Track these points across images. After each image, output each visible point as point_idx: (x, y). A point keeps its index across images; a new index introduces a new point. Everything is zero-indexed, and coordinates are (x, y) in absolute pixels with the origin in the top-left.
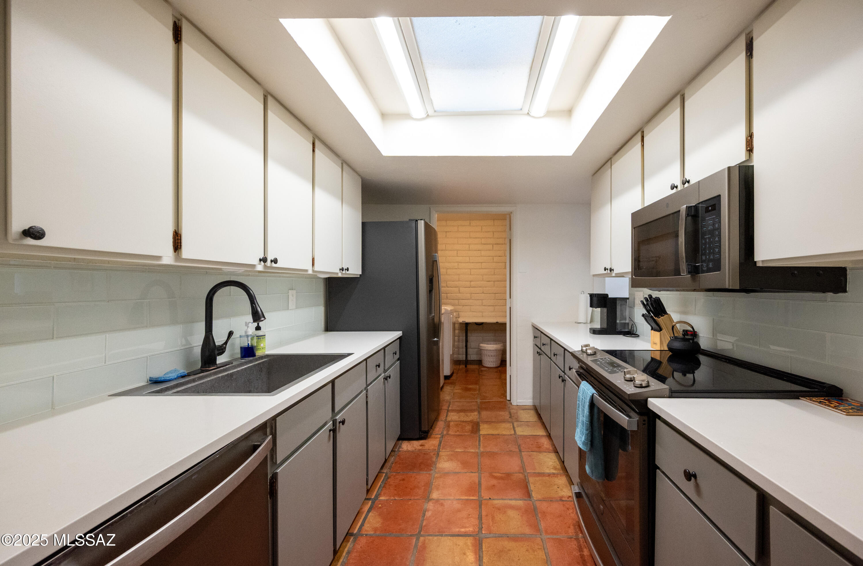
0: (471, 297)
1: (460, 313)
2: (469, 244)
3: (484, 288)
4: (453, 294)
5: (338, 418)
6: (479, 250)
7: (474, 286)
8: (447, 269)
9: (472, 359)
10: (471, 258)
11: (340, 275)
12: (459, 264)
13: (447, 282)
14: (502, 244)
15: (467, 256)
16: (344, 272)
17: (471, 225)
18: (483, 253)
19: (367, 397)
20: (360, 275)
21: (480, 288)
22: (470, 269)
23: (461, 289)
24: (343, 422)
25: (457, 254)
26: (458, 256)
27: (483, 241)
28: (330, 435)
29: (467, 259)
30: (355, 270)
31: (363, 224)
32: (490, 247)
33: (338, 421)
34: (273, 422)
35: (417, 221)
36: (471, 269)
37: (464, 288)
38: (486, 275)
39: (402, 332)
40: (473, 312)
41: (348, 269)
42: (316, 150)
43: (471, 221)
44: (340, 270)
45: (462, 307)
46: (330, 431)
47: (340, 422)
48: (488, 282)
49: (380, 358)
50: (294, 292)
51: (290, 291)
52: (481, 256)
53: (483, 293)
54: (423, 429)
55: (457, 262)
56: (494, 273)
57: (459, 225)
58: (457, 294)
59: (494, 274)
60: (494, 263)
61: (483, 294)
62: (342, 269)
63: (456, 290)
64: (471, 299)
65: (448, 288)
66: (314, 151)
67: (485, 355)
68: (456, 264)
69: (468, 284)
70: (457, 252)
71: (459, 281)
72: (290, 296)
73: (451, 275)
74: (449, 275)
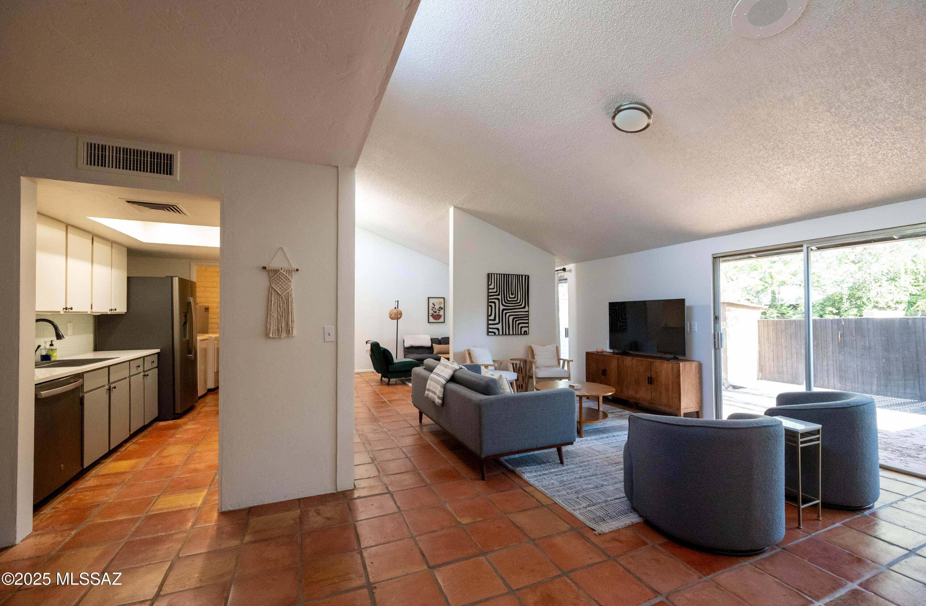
5: (112, 386)
11: (109, 313)
16: (113, 311)
19: (130, 382)
20: (125, 312)
24: (115, 388)
28: (107, 392)
30: (122, 309)
31: (129, 279)
33: (112, 387)
34: (82, 376)
35: (172, 277)
39: (159, 350)
41: (116, 310)
42: (94, 243)
44: (110, 310)
46: (107, 389)
47: (113, 388)
49: (140, 362)
50: (72, 324)
51: (69, 324)
54: (176, 412)
62: (112, 310)
66: (92, 243)
72: (69, 328)
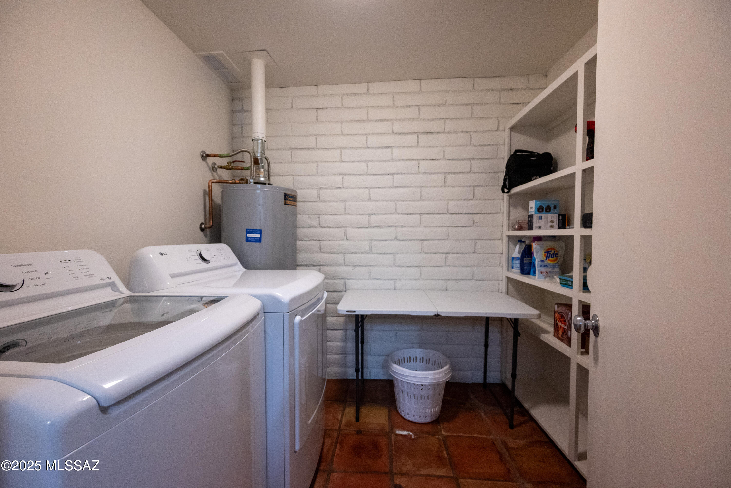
0: (371, 249)
1: (347, 281)
2: (365, 134)
3: (400, 230)
4: (331, 242)
6: (387, 147)
7: (377, 225)
8: (321, 188)
9: (373, 377)
10: (370, 164)
12: (345, 177)
13: (322, 217)
14: (439, 133)
15: (362, 161)
17: (371, 91)
18: (397, 153)
21: (391, 230)
22: (369, 188)
23: (349, 230)
25: (341, 156)
26: (342, 161)
27: (397, 127)
29: (363, 167)
32: (411, 139)
36: (371, 188)
37: (355, 230)
38: (404, 201)
40: (374, 279)
43: (370, 84)
45: (351, 268)
48: (407, 216)
52: (393, 160)
53: (396, 239)
55: (341, 174)
56: (421, 196)
57: (343, 94)
58: (341, 242)
59: (421, 199)
60: (421, 175)
61: (397, 242)
63: (339, 232)
64: (370, 251)
65: (324, 229)
67: (406, 394)
68: (339, 178)
69: (364, 220)
70: (341, 152)
71: (344, 214)
73: (330, 201)
74: (324, 201)
